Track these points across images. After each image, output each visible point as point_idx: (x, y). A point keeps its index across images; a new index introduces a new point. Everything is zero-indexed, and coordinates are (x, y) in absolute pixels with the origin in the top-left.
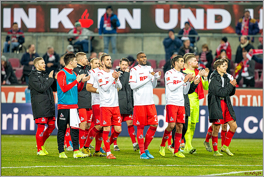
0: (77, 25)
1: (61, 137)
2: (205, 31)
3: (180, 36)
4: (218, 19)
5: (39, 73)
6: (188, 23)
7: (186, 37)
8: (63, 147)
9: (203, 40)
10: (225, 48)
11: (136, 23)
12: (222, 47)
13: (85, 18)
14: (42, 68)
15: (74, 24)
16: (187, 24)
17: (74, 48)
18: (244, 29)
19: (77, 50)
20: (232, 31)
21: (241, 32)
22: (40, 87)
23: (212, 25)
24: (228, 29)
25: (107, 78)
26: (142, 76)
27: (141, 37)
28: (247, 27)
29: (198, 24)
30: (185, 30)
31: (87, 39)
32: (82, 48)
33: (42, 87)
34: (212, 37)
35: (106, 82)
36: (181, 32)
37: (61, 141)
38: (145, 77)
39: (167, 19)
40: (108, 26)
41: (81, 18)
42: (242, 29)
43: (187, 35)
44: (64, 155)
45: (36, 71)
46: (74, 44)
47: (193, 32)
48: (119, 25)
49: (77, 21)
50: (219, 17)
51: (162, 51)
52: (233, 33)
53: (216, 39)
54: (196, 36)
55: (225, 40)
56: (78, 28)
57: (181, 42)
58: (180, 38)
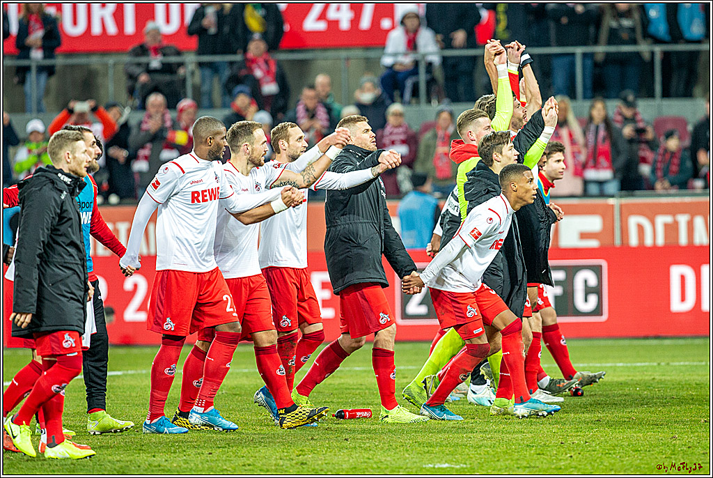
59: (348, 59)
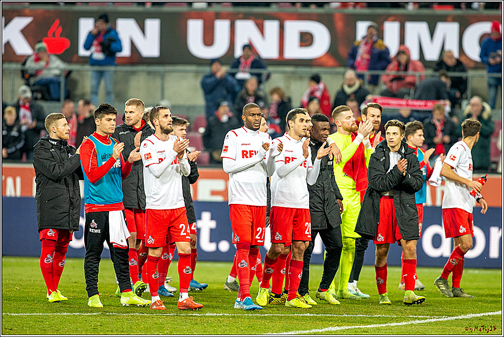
0: (39, 49)
1: (91, 265)
2: (281, 62)
3: (234, 71)
4: (306, 39)
5: (53, 143)
6: (249, 47)
7: (244, 72)
8: (95, 286)
9: (277, 79)
10: (318, 94)
11: (150, 46)
12: (312, 93)
13: (54, 35)
14: (64, 133)
15: (33, 47)
16: (247, 49)
17: (33, 92)
18: (362, 58)
19: (39, 96)
20: (331, 62)
21: (356, 64)
22: (53, 171)
23: (294, 51)
24: (324, 60)
25: (161, 152)
26: (248, 148)
27: (159, 72)
28: (367, 56)
29: (267, 49)
30: (242, 60)
31: (58, 76)
32: (48, 91)
33: (57, 170)
34: (294, 73)
35: (159, 159)
36: (236, 64)
37: (92, 274)
38: (252, 153)
39: (208, 39)
40: (97, 51)
41: (47, 36)
42: (358, 58)
43: (247, 69)
44: (96, 301)
45: (49, 139)
46: (34, 85)
47: (258, 64)
48: (120, 50)
49: (39, 42)
50: (308, 37)
51: (199, 100)
52: (333, 67)
53: (301, 78)
54: (264, 72)
55: (316, 79)
56: (41, 55)
57: (235, 82)
58: (233, 75)
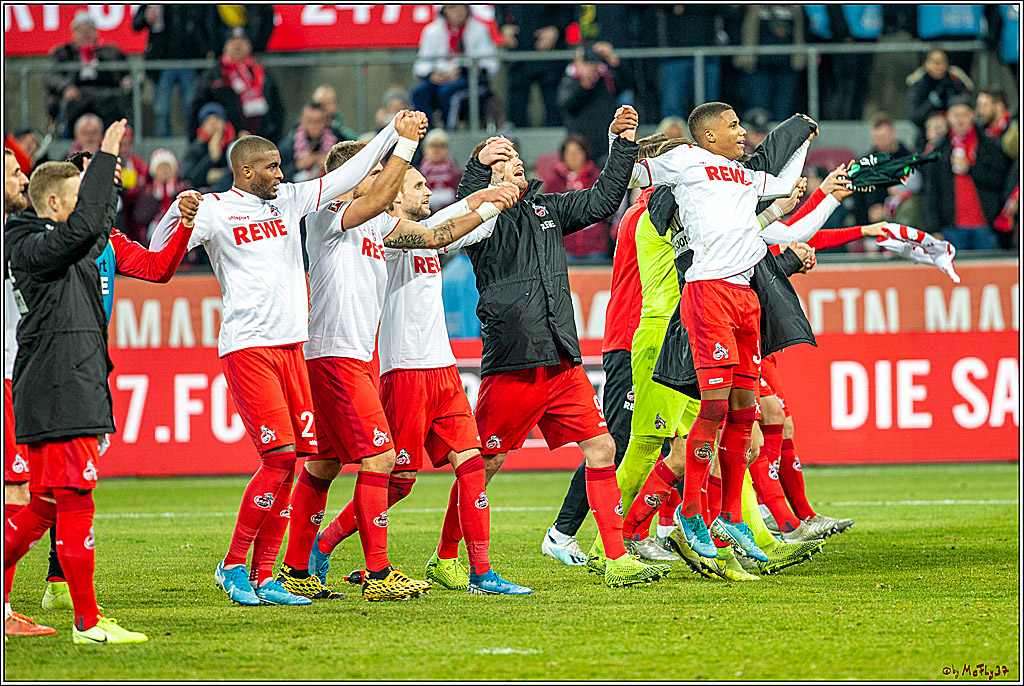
59: (366, 65)
